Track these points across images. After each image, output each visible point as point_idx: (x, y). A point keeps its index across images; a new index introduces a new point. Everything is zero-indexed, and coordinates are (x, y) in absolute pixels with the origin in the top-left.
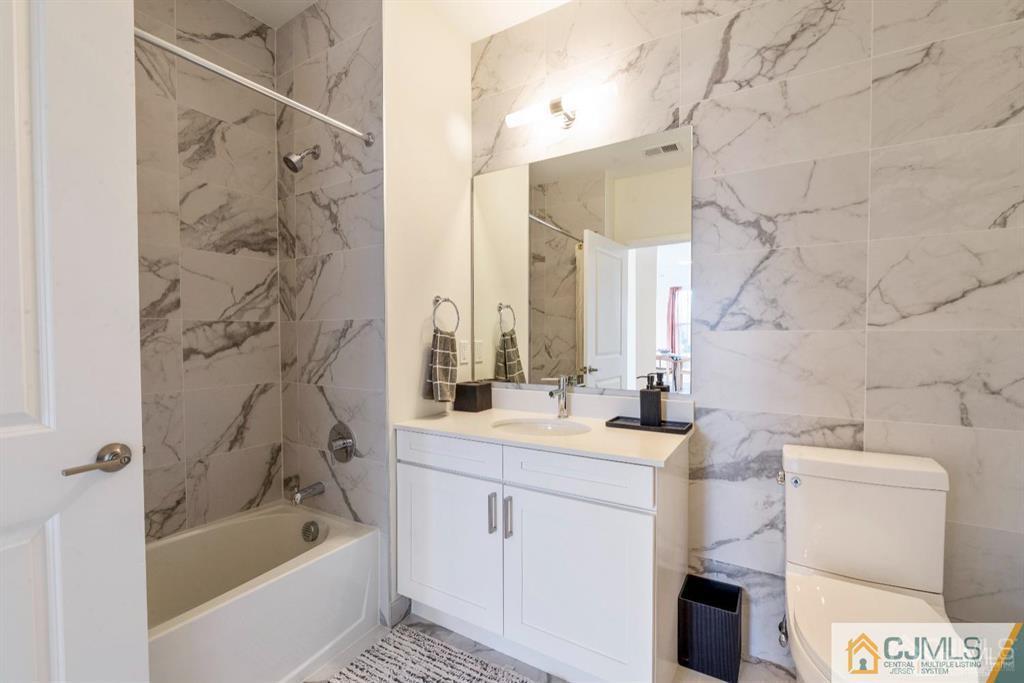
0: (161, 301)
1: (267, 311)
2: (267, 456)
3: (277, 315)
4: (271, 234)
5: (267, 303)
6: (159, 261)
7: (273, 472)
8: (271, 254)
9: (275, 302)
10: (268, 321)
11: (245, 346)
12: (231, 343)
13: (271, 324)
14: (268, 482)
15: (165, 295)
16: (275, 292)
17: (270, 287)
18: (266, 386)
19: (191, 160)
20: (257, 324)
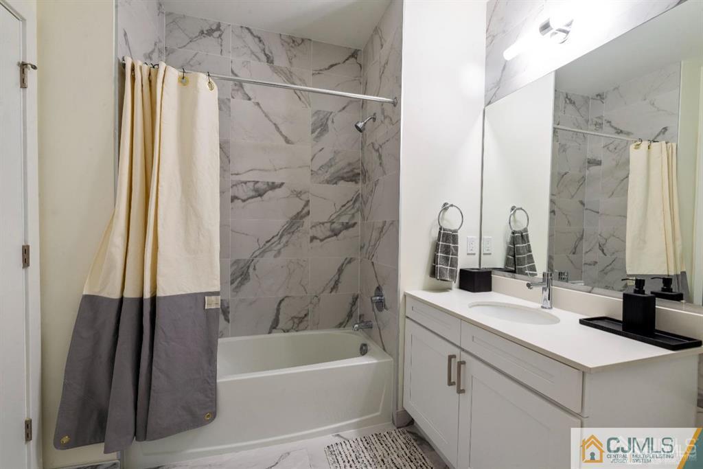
0: (301, 212)
1: (353, 215)
2: (350, 300)
3: (358, 219)
4: (356, 171)
5: (353, 211)
6: (301, 192)
7: (353, 310)
8: (357, 183)
9: (358, 210)
10: (353, 222)
11: (341, 236)
12: (333, 234)
13: (355, 224)
14: (350, 315)
15: (303, 209)
16: (357, 205)
17: (355, 202)
18: (351, 259)
19: (317, 137)
20: (347, 223)
